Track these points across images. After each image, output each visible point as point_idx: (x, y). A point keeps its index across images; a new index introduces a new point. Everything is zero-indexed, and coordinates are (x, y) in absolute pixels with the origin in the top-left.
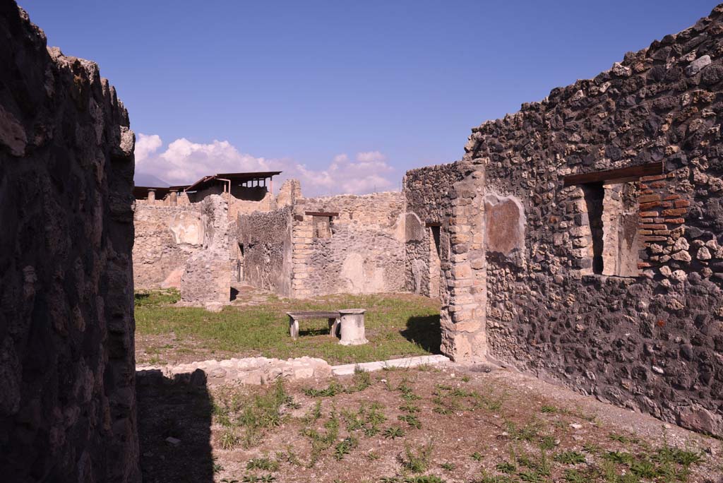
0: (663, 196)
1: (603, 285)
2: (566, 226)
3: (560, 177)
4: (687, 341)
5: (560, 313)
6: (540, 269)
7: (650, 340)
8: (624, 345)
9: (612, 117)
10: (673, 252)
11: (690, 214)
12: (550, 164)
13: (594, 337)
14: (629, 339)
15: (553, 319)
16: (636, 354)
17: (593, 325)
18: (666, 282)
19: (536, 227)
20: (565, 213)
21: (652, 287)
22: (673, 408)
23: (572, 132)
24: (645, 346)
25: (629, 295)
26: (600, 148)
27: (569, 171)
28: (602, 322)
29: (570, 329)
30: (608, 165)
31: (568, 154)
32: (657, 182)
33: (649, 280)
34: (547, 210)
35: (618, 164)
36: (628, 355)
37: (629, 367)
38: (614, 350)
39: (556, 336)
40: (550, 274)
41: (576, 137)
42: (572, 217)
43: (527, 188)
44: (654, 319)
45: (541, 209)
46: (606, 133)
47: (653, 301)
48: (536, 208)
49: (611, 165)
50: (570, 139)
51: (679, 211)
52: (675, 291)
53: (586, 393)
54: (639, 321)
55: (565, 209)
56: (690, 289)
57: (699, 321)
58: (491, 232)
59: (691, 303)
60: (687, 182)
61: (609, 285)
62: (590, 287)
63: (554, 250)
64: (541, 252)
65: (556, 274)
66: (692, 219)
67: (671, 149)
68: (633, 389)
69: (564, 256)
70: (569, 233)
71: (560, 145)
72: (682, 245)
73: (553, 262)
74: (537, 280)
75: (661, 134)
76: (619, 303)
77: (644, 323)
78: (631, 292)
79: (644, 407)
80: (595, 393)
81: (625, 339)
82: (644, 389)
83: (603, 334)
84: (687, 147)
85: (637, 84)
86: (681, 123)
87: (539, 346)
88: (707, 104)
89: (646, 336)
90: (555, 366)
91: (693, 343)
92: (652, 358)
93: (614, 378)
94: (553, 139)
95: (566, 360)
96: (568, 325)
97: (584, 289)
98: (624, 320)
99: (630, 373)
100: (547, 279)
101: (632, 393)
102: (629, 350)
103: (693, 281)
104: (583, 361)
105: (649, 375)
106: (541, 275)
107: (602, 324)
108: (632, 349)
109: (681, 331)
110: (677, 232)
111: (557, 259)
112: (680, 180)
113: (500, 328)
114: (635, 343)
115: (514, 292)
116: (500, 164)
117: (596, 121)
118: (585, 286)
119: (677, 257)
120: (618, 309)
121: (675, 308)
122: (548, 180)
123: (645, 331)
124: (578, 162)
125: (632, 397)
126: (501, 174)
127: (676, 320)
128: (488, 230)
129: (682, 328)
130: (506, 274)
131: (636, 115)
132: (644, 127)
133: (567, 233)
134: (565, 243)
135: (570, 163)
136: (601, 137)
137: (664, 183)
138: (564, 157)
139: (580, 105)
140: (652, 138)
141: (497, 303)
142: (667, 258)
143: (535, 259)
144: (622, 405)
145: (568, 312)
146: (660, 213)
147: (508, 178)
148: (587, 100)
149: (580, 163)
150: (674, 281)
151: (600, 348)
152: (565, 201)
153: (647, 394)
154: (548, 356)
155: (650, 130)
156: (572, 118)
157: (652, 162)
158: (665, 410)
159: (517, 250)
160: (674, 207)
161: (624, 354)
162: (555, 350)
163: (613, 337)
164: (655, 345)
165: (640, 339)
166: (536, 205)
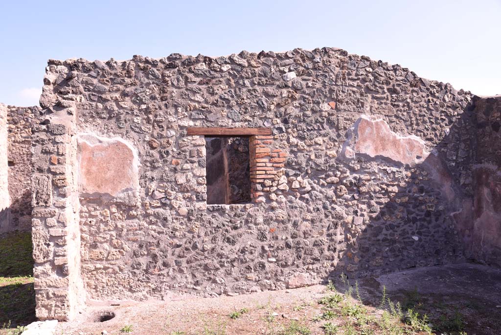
0: (272, 150)
1: (227, 212)
2: (190, 168)
3: (182, 127)
4: (289, 237)
5: (184, 240)
6: (159, 205)
7: (265, 243)
8: (247, 251)
9: (233, 90)
10: (278, 184)
11: (288, 161)
12: (170, 115)
13: (222, 251)
14: (251, 246)
15: (178, 246)
16: (256, 254)
17: (220, 243)
18: (274, 204)
19: (154, 168)
20: (188, 157)
21: (264, 208)
22: (283, 280)
23: (194, 93)
24: (263, 248)
25: (249, 215)
26: (222, 111)
27: (191, 123)
28: (228, 239)
29: (197, 250)
30: (230, 124)
31: (190, 110)
32: (268, 140)
33: (263, 204)
34: (167, 153)
35: (237, 124)
36: (251, 257)
37: (252, 265)
38: (239, 256)
39: (181, 259)
40: (172, 208)
41: (198, 97)
42: (197, 161)
43: (141, 132)
44: (268, 228)
45: (160, 152)
46: (228, 101)
47: (265, 217)
48: (152, 151)
49: (232, 125)
50: (192, 98)
51: (282, 160)
52: (280, 208)
53: (216, 295)
54: (257, 232)
55: (188, 154)
56: (290, 206)
57: (295, 224)
58: (88, 172)
59: (291, 214)
60: (286, 143)
61: (233, 210)
62: (215, 214)
63: (176, 188)
64: (161, 190)
65: (179, 207)
66: (288, 165)
67: (277, 121)
68: (256, 279)
69: (188, 191)
70: (193, 173)
71: (180, 100)
72: (283, 179)
73: (176, 198)
74: (157, 216)
75: (270, 110)
76: (241, 222)
77: (261, 232)
78: (251, 213)
79: (263, 287)
80: (225, 292)
81: (248, 246)
82: (264, 275)
83: (230, 247)
84: (285, 122)
85: (252, 74)
86: (282, 106)
87: (162, 272)
88: (295, 99)
89: (263, 241)
90: (182, 284)
91: (292, 237)
92: (267, 253)
93: (240, 276)
94: (174, 95)
95: (194, 276)
96: (195, 247)
97: (209, 217)
98: (245, 234)
99: (253, 268)
100: (167, 213)
101: (256, 281)
102: (251, 253)
103: (291, 202)
104: (212, 272)
105: (267, 265)
106: (161, 210)
107: (228, 240)
108: (253, 252)
109: (285, 232)
110: (281, 172)
111: (180, 195)
112: (281, 140)
113: (105, 268)
114: (256, 247)
115: (125, 230)
116: (100, 106)
117: (218, 90)
118: (209, 214)
119: (281, 187)
120: (241, 227)
121: (282, 219)
122: (168, 128)
123: (262, 237)
124: (201, 117)
125: (255, 284)
126: (103, 116)
127: (282, 226)
128: (84, 170)
129: (286, 230)
130: (112, 213)
131: (252, 94)
132: (257, 103)
133: (190, 173)
134: (188, 181)
135: (192, 117)
136: (223, 103)
137: (271, 141)
138: (186, 111)
139: (202, 73)
140: (263, 111)
141: (99, 244)
142: (275, 188)
143: (152, 197)
144: (248, 292)
145: (193, 237)
146: (270, 160)
147: (113, 120)
148: (210, 73)
149: (203, 119)
150: (280, 203)
151: (228, 258)
152: (188, 147)
153: (266, 278)
154: (174, 278)
155: (262, 106)
156: (195, 82)
157: (264, 127)
158: (278, 283)
159: (131, 189)
160: (279, 157)
161: (248, 256)
162: (181, 271)
163: (238, 246)
164: (270, 244)
165: (259, 244)
166: (153, 148)
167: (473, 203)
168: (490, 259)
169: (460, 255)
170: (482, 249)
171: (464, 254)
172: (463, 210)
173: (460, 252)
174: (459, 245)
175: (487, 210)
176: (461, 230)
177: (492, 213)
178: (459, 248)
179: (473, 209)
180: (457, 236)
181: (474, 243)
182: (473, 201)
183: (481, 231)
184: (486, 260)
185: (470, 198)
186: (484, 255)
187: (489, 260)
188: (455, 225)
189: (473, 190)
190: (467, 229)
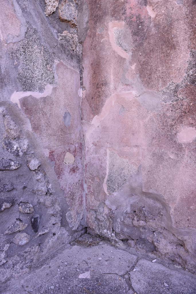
167: (81, 78)
168: (128, 226)
169: (53, 231)
170: (107, 202)
171: (64, 223)
172: (55, 89)
173: (53, 220)
174: (48, 201)
175: (121, 87)
176: (52, 153)
177: (134, 92)
178: (50, 211)
179: (81, 93)
180: (40, 176)
181: (85, 186)
182: (81, 72)
183: (102, 151)
184: (118, 230)
185: (74, 63)
186: (111, 217)
187: (125, 230)
188: (29, 136)
189: (81, 43)
190: (69, 150)
